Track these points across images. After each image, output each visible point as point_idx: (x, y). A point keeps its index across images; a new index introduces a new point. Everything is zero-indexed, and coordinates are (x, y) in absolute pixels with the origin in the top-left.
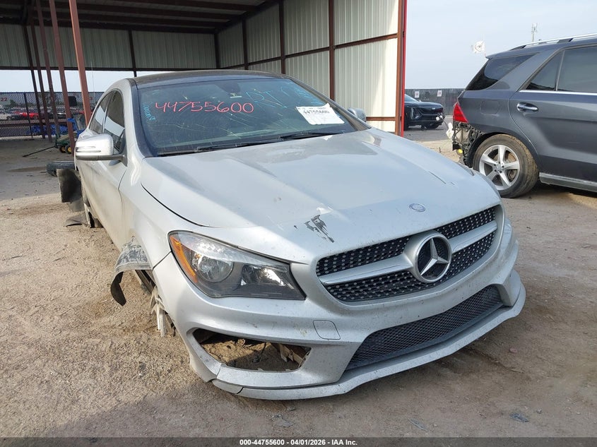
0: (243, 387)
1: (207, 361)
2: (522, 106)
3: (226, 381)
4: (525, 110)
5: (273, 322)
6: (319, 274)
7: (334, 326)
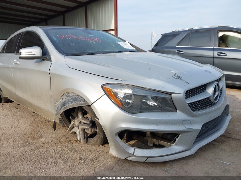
0: (148, 157)
1: (126, 147)
2: (178, 52)
3: (140, 155)
4: (179, 53)
5: (166, 123)
6: (186, 98)
7: (190, 122)
